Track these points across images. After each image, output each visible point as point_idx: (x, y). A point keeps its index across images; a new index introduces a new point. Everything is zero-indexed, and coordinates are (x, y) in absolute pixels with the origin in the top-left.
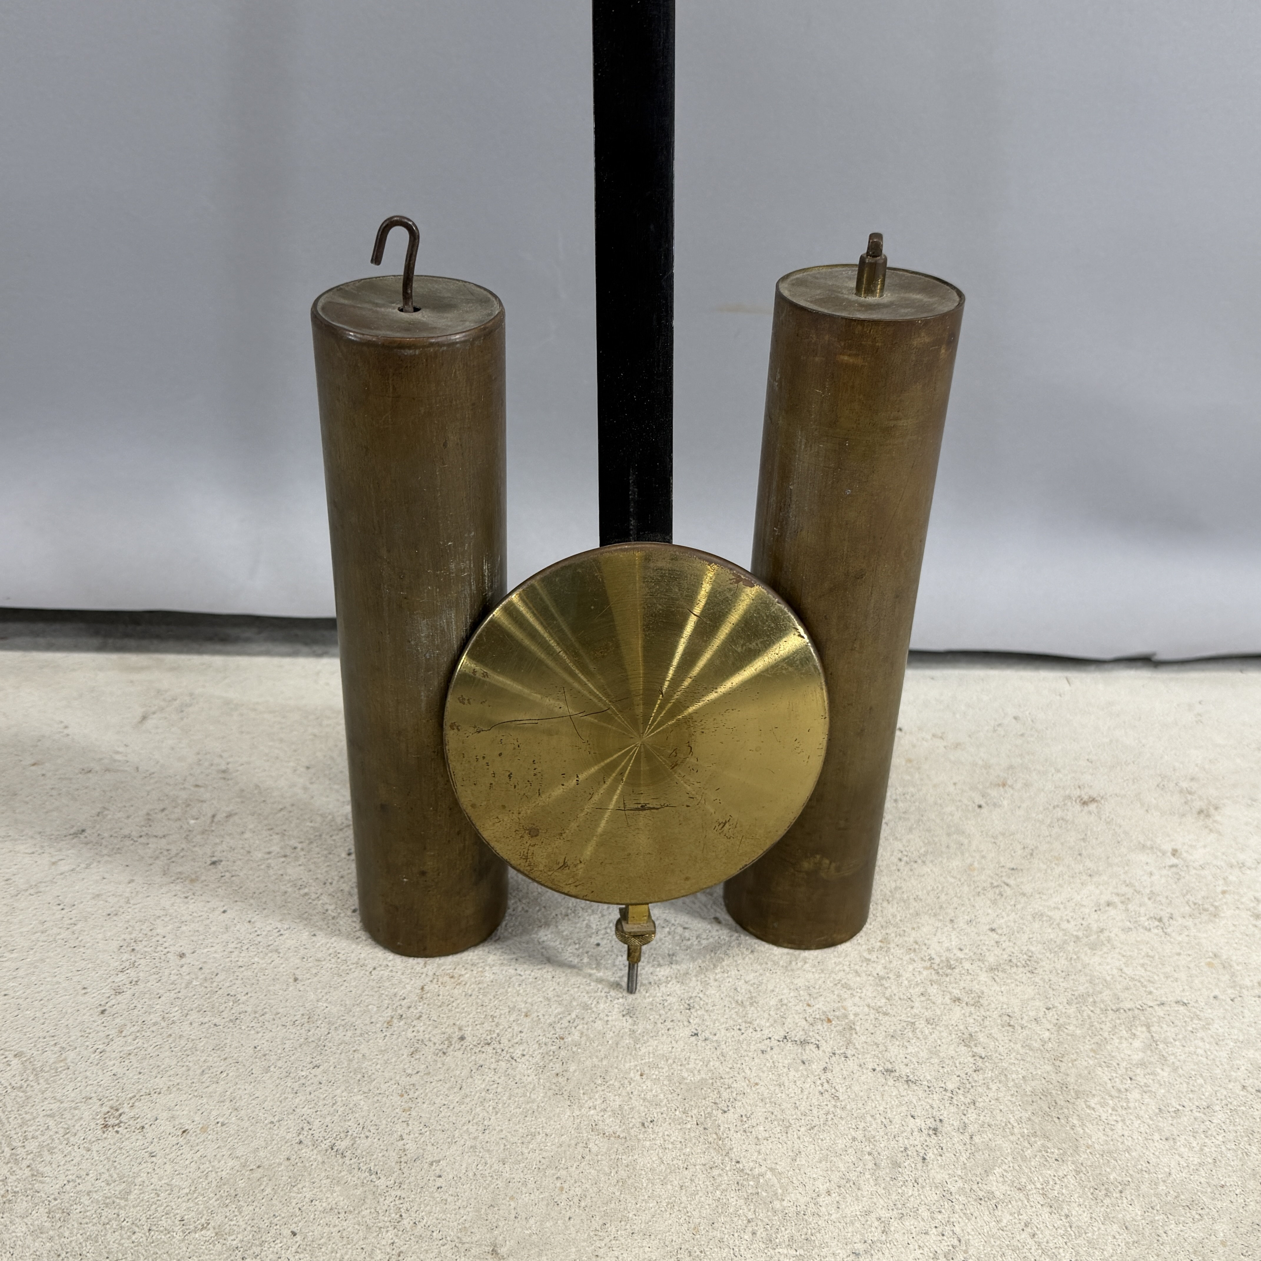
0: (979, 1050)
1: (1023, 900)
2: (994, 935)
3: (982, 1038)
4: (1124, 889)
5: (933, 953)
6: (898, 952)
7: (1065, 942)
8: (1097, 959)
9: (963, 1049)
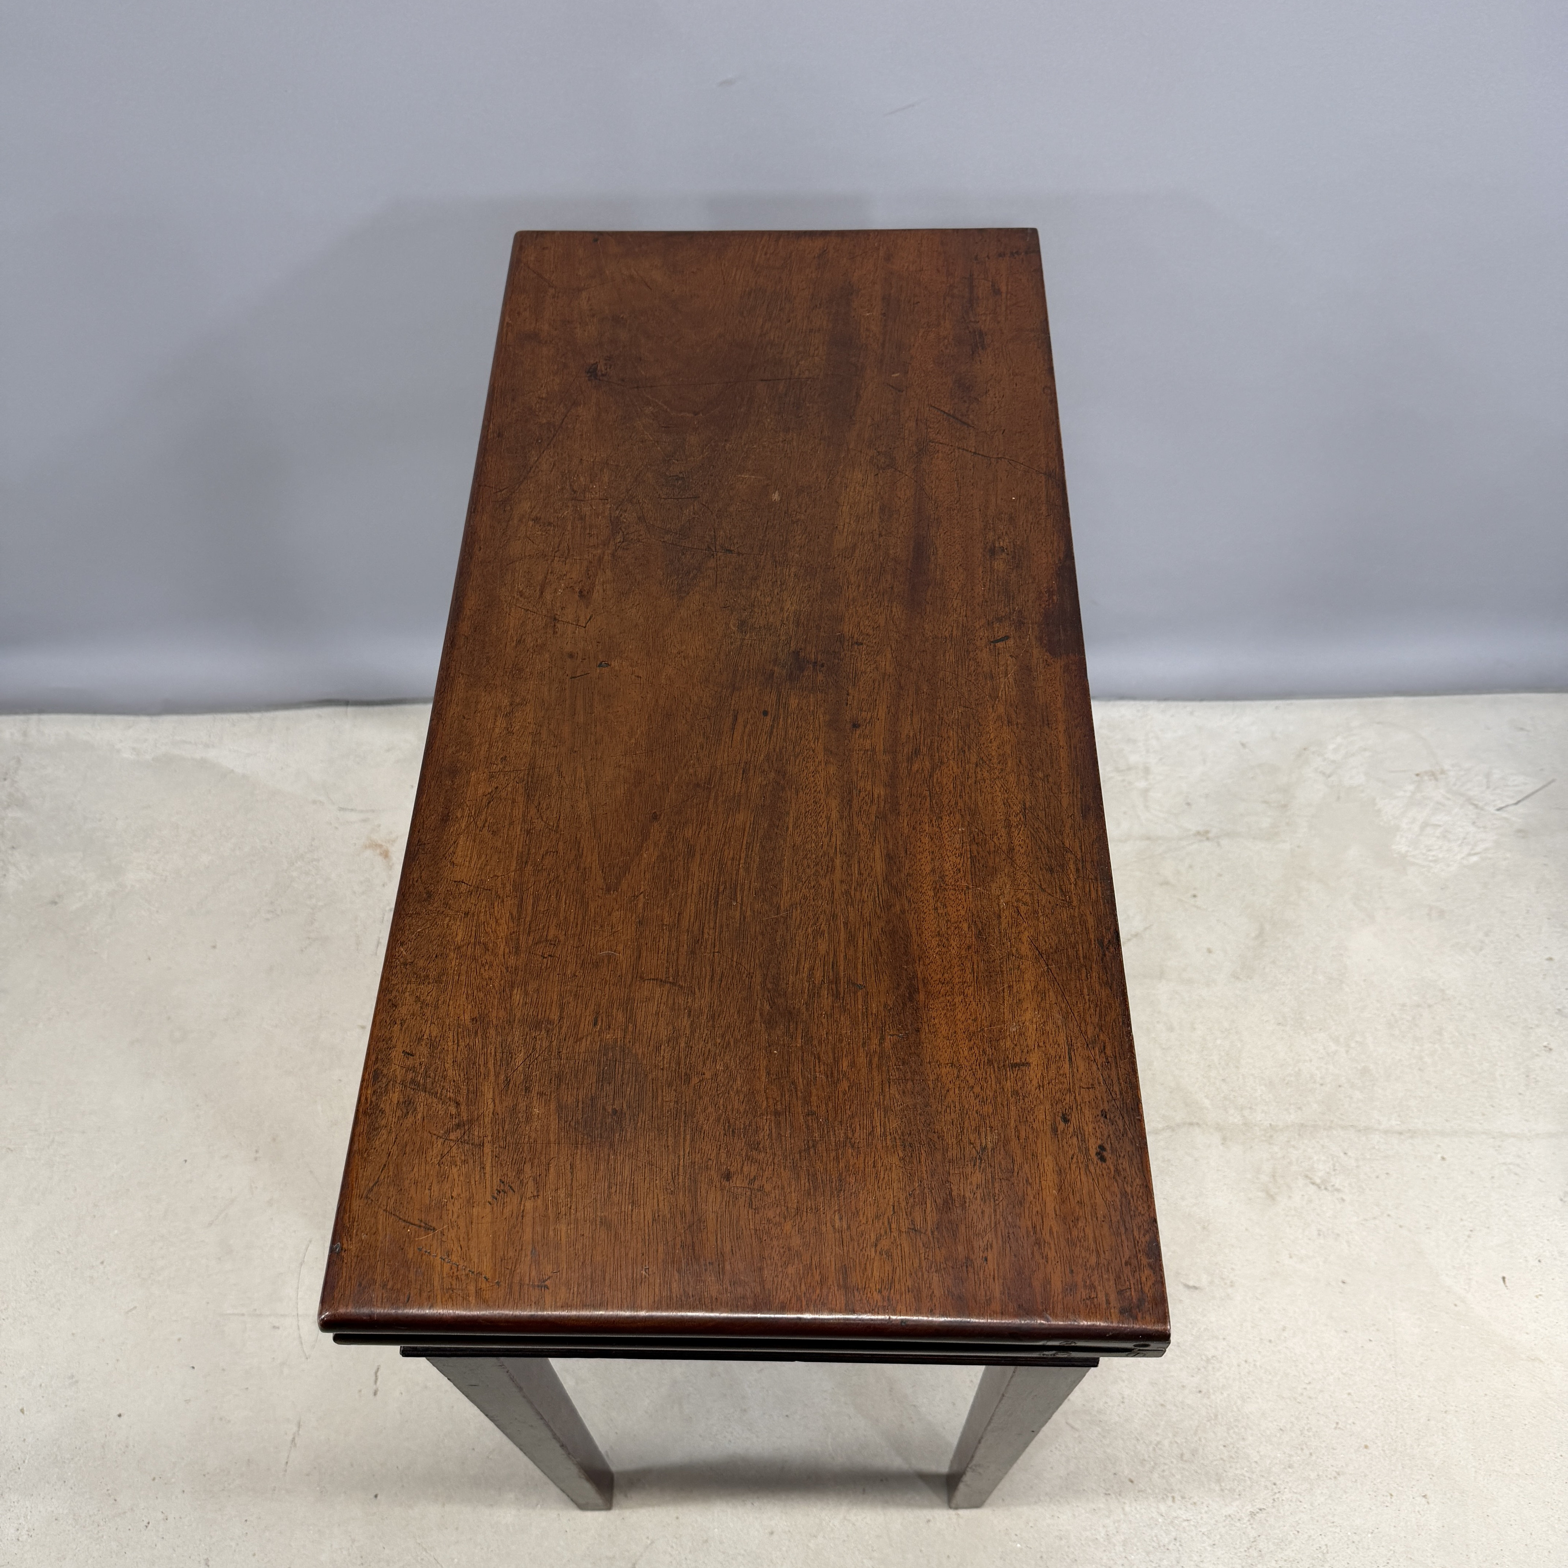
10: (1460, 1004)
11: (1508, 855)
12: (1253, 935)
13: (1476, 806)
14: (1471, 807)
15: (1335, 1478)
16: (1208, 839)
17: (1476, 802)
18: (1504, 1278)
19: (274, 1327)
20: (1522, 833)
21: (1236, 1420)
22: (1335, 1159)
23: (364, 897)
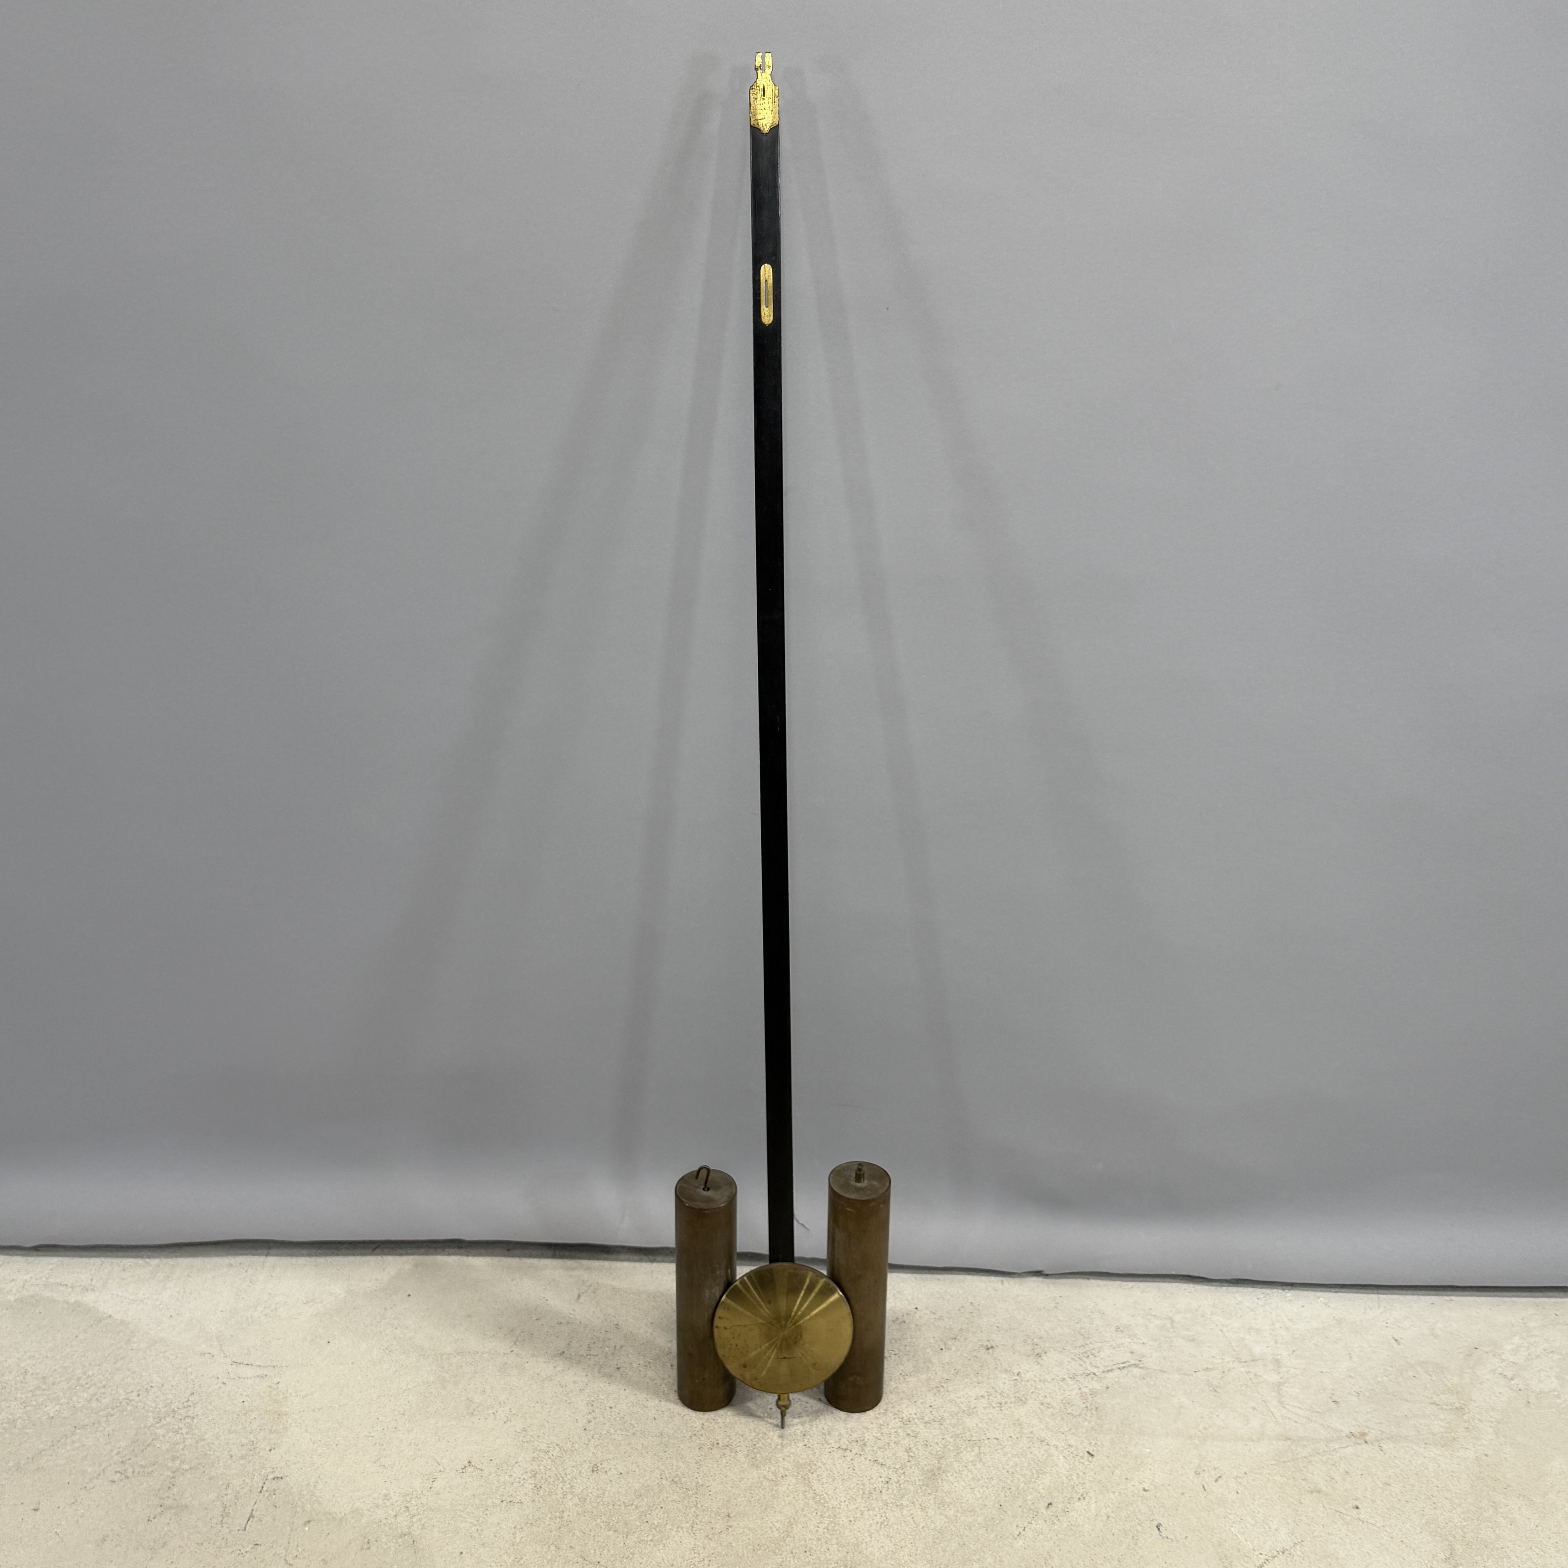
0: (911, 1454)
1: (947, 1393)
2: (931, 1409)
3: (914, 1449)
4: (991, 1390)
5: (904, 1415)
6: (890, 1415)
7: (959, 1412)
8: (969, 1419)
9: (905, 1453)
16: (1366, 1442)
23: (242, 1462)
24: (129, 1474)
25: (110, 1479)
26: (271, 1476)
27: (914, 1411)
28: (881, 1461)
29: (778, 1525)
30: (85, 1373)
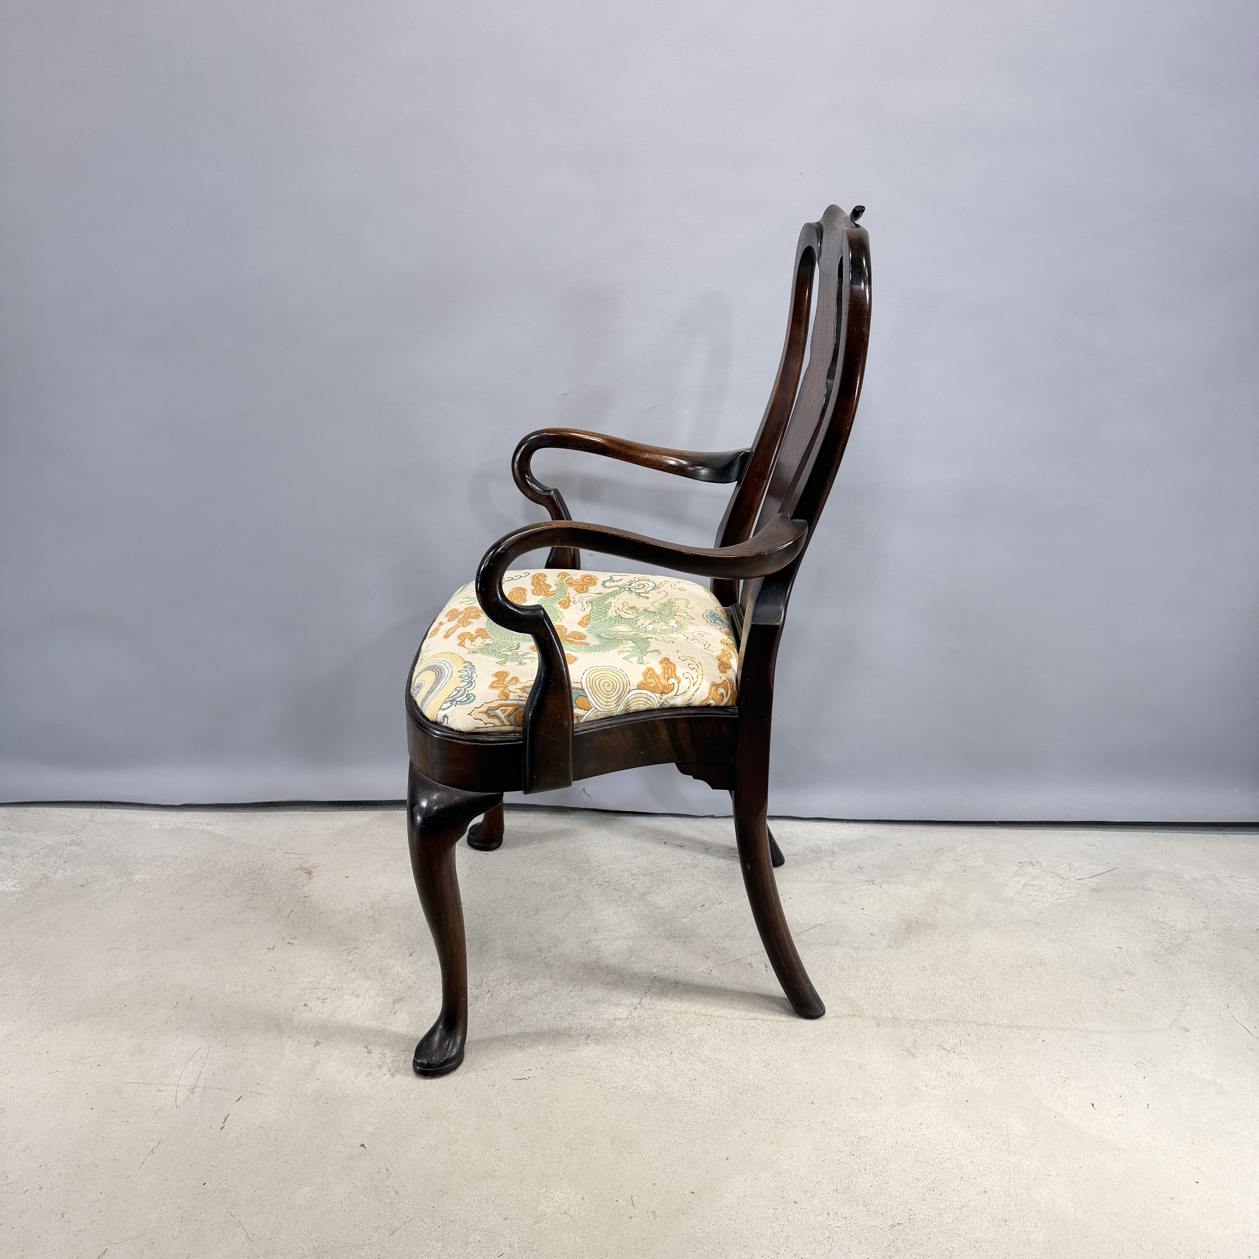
10: (1054, 966)
11: (1086, 900)
12: (904, 928)
13: (1063, 878)
14: (1058, 878)
15: (960, 1208)
16: (873, 884)
17: (1062, 876)
18: (1093, 1105)
19: (159, 1090)
20: (1094, 890)
21: (880, 1172)
22: (961, 1038)
23: (289, 891)
24: (230, 895)
25: (220, 897)
26: (303, 896)
27: (639, 870)
28: (618, 889)
29: (562, 913)
30: (207, 857)
